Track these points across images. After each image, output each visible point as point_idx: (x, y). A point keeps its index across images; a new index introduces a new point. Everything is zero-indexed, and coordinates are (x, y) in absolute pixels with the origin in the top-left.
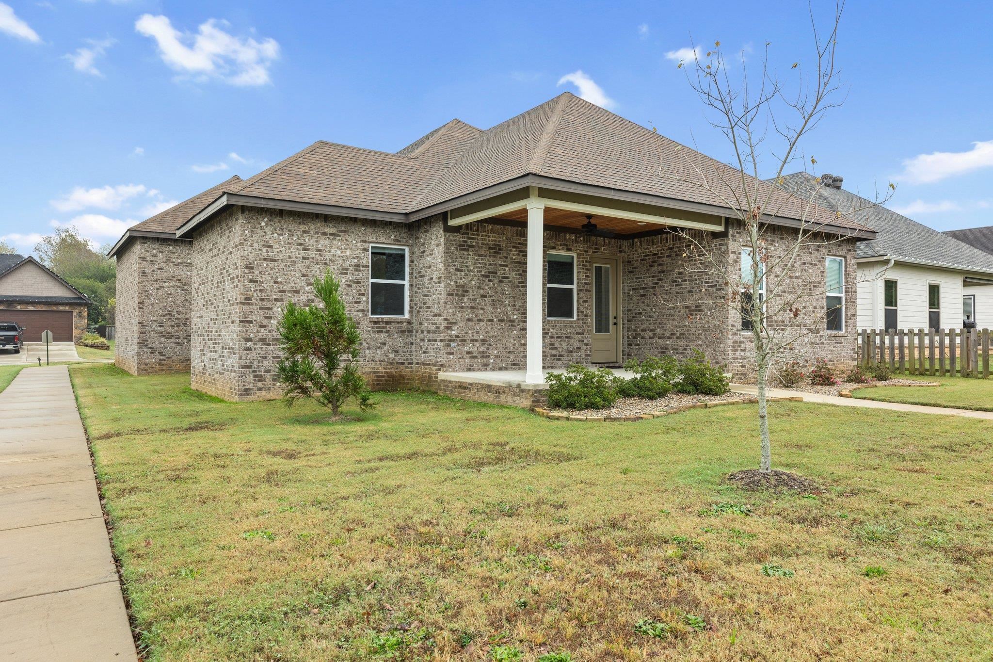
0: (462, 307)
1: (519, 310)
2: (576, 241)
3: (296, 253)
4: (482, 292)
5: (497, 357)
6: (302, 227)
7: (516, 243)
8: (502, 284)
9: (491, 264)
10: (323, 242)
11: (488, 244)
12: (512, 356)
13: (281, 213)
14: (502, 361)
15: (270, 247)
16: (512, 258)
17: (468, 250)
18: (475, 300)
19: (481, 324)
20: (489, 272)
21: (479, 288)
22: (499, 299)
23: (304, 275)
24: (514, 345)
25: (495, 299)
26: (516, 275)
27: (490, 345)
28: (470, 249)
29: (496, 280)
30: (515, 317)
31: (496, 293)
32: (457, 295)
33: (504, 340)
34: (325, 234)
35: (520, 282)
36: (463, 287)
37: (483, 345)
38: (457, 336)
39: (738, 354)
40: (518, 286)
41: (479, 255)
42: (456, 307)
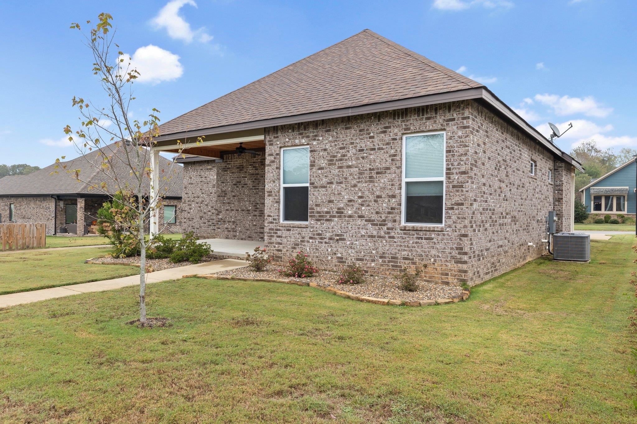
0: (224, 203)
1: (252, 204)
4: (233, 194)
5: (240, 232)
7: (251, 162)
8: (243, 188)
9: (238, 177)
11: (236, 166)
12: (248, 232)
14: (243, 234)
15: (191, 178)
16: (249, 172)
17: (227, 171)
18: (230, 198)
19: (233, 212)
20: (237, 182)
21: (232, 192)
22: (242, 197)
23: (201, 189)
24: (249, 225)
25: (240, 198)
26: (251, 182)
27: (237, 225)
28: (228, 170)
29: (240, 186)
30: (250, 208)
31: (240, 194)
32: (222, 196)
33: (244, 222)
34: (208, 169)
35: (253, 186)
36: (225, 191)
37: (233, 224)
38: (221, 219)
40: (252, 189)
41: (232, 173)
42: (221, 203)
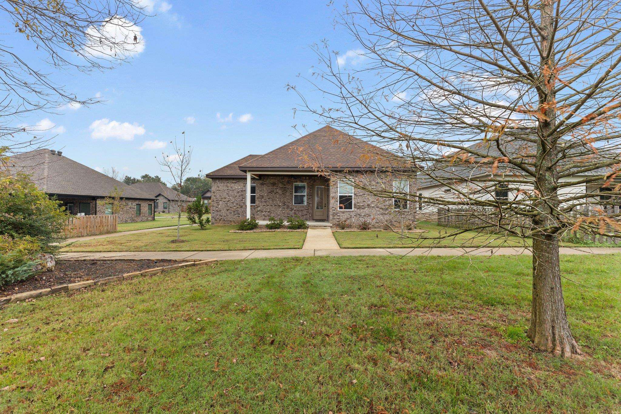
2: (305, 179)
3: (225, 188)
5: (274, 216)
6: (227, 182)
8: (276, 194)
9: (272, 189)
10: (232, 185)
12: (279, 216)
13: (221, 179)
15: (219, 187)
20: (271, 191)
22: (275, 199)
23: (227, 194)
24: (280, 213)
25: (273, 199)
28: (265, 184)
29: (273, 193)
30: (281, 204)
31: (274, 197)
35: (282, 194)
39: (335, 217)
42: (259, 202)
